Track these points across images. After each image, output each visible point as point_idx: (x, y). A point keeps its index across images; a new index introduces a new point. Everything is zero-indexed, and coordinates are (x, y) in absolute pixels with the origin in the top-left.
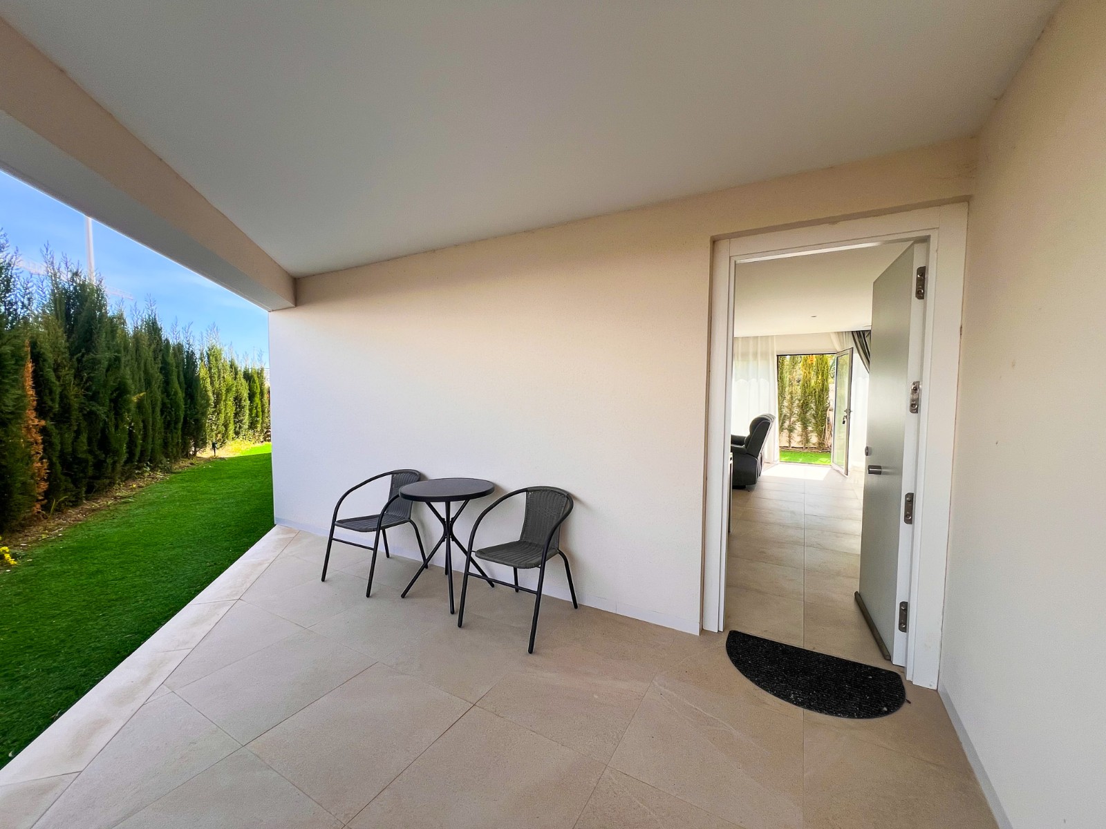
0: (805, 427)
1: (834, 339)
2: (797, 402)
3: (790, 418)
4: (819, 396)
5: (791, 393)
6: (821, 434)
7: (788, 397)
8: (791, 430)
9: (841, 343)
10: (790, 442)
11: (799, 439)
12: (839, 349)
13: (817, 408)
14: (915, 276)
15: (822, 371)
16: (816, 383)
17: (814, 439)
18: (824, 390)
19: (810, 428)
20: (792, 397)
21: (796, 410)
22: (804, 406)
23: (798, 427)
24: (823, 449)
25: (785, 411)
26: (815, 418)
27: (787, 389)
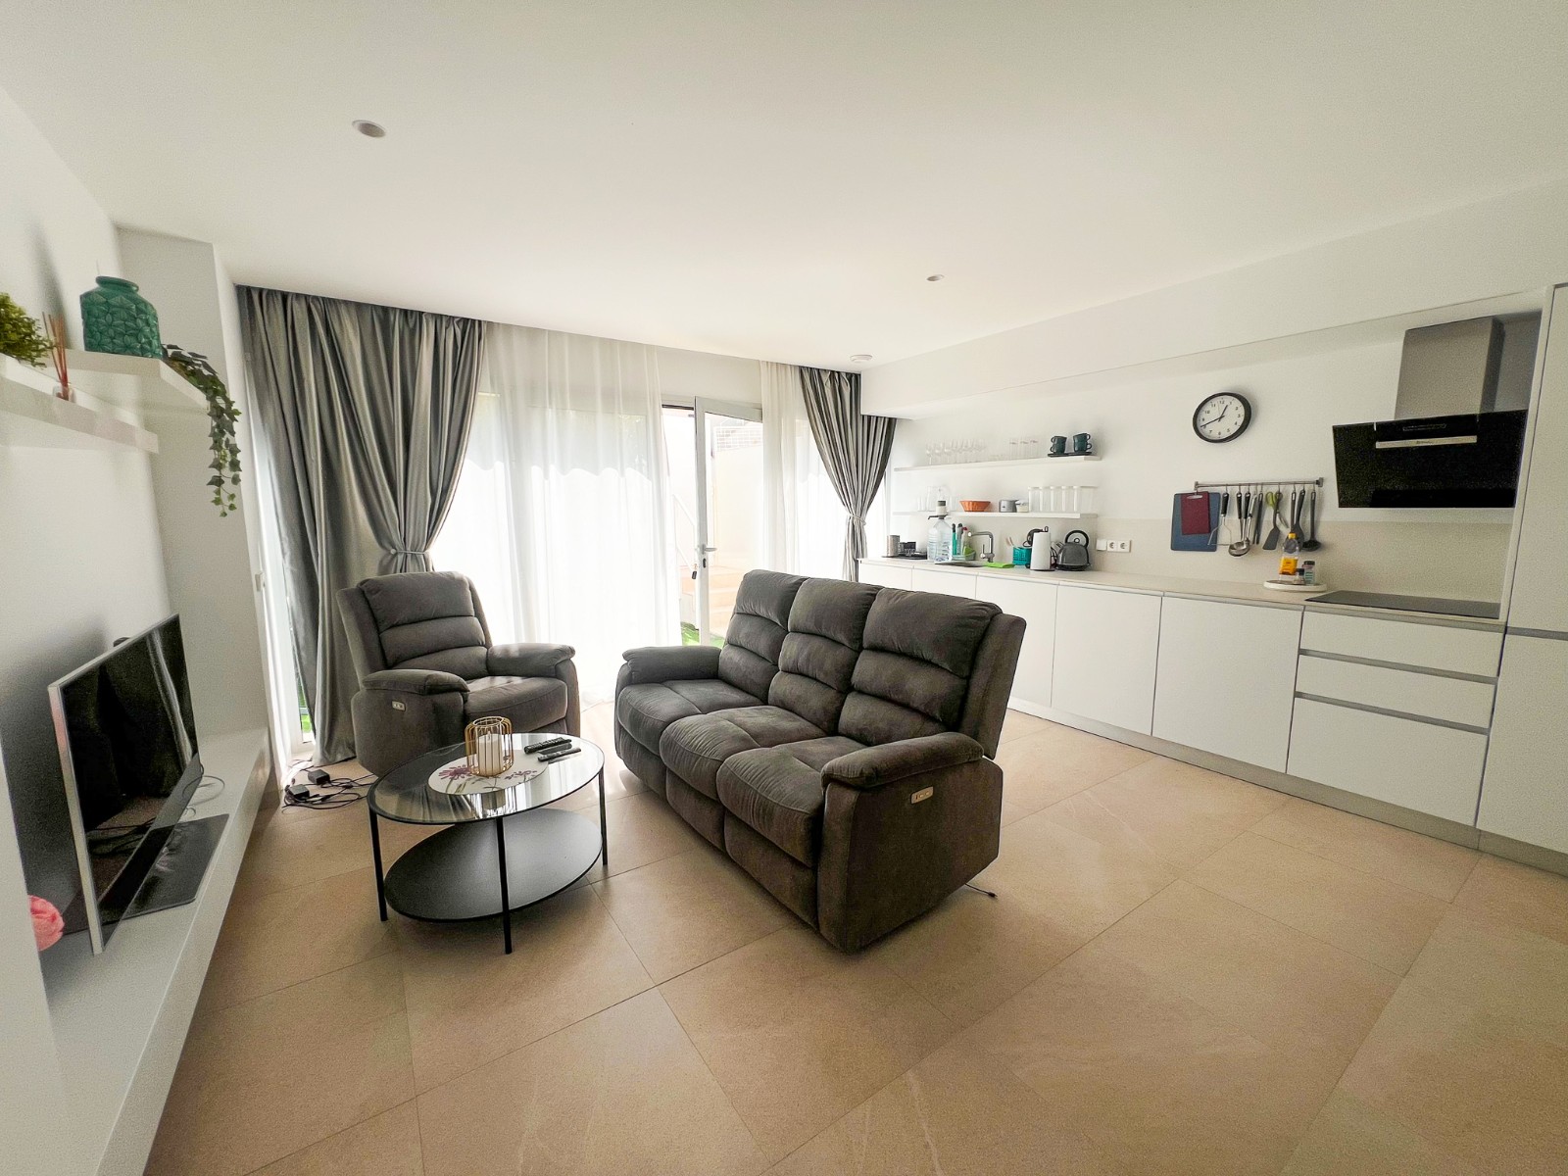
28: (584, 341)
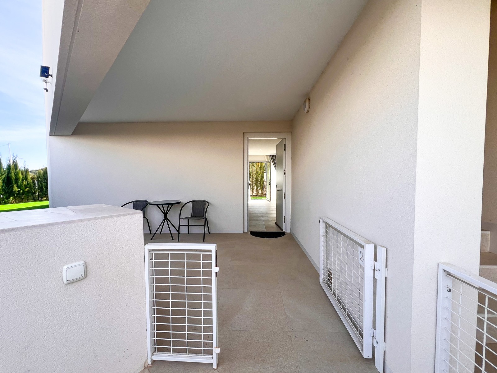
0: (257, 188)
1: (265, 157)
2: (254, 179)
3: (253, 185)
4: (261, 177)
5: (253, 176)
6: (262, 191)
7: (252, 177)
8: (253, 189)
9: (268, 159)
10: (253, 194)
11: (255, 192)
12: (267, 161)
13: (261, 181)
14: (284, 146)
15: (262, 168)
16: (260, 172)
17: (260, 192)
18: (263, 175)
19: (259, 189)
20: (253, 178)
21: (254, 182)
22: (257, 181)
23: (255, 188)
24: (263, 195)
26: (260, 185)
27: (251, 175)
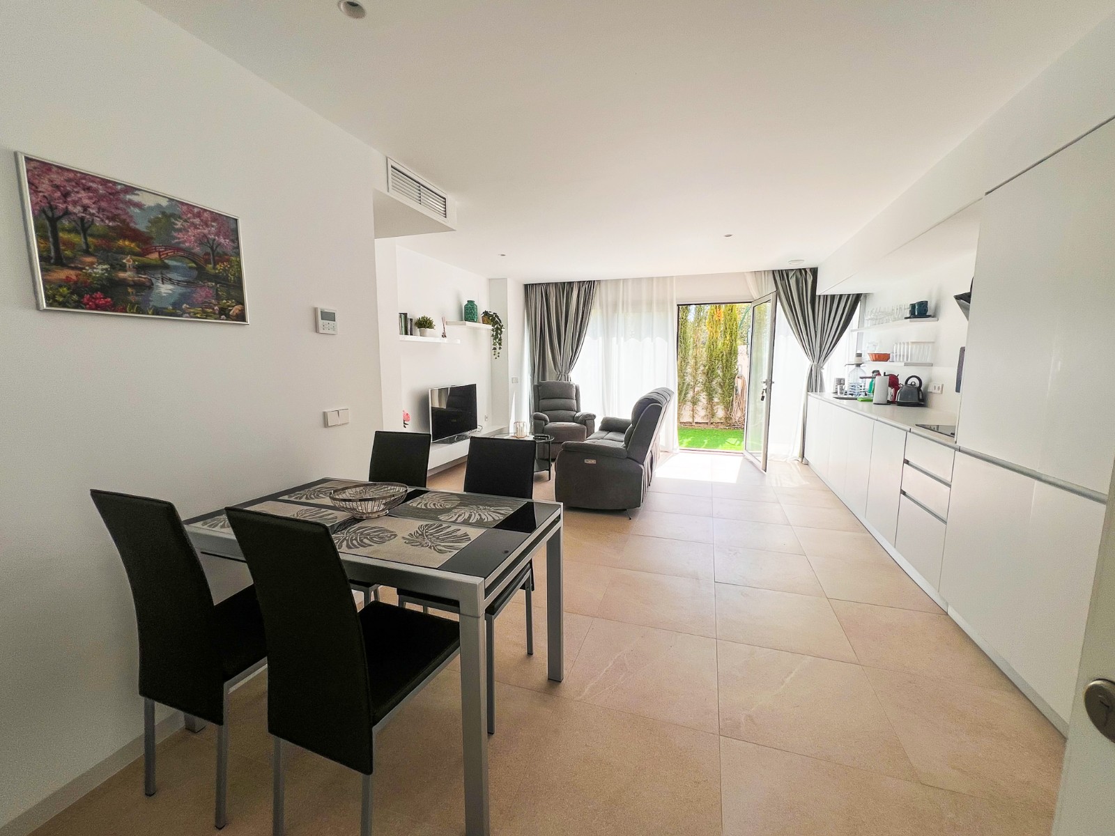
0: (710, 399)
1: (750, 280)
2: (702, 368)
3: (693, 388)
4: (727, 361)
5: (695, 357)
6: (728, 407)
7: (692, 362)
8: (695, 402)
9: (759, 289)
10: (692, 417)
11: (703, 412)
12: (756, 296)
13: (724, 375)
15: (731, 332)
16: (723, 344)
17: (720, 413)
18: (733, 353)
19: (716, 400)
20: (696, 363)
21: (701, 378)
22: (710, 373)
23: (703, 398)
24: (733, 426)
25: (689, 379)
26: (722, 387)
27: (691, 352)
28: (638, 280)
